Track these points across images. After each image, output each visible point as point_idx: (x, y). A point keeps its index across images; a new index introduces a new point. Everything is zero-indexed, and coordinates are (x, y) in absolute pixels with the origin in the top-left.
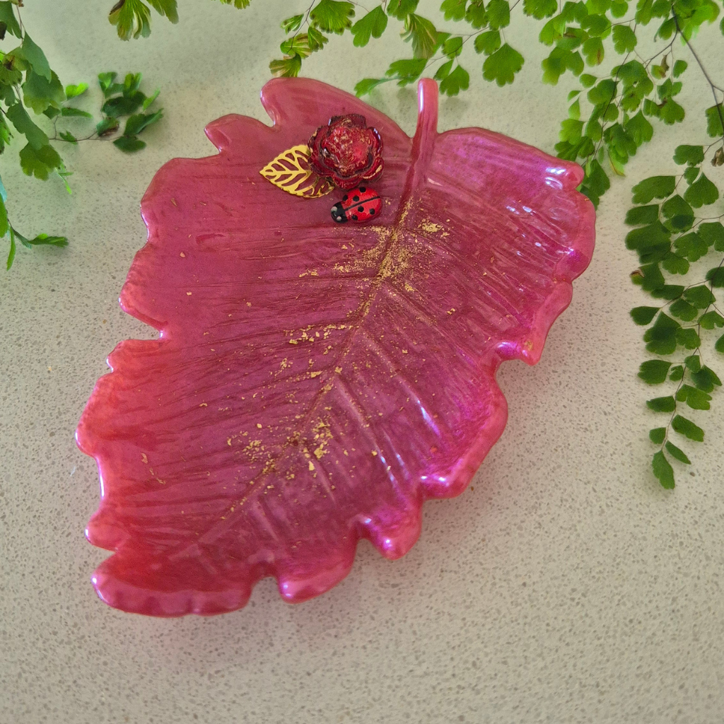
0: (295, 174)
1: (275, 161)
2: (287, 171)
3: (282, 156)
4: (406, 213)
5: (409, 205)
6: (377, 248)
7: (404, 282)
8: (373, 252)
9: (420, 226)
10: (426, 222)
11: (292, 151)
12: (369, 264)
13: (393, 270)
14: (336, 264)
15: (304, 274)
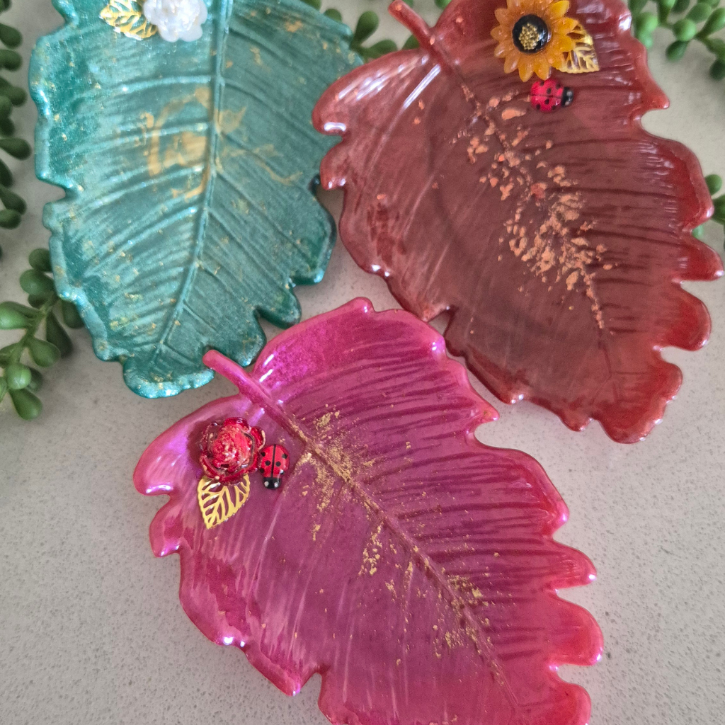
0: (221, 500)
1: (204, 511)
2: (216, 505)
3: (202, 503)
4: (301, 432)
5: (295, 427)
6: (318, 469)
7: (362, 465)
8: (321, 474)
9: (317, 428)
10: (317, 422)
11: (201, 493)
12: (331, 481)
13: (346, 467)
14: (318, 507)
15: (314, 536)
